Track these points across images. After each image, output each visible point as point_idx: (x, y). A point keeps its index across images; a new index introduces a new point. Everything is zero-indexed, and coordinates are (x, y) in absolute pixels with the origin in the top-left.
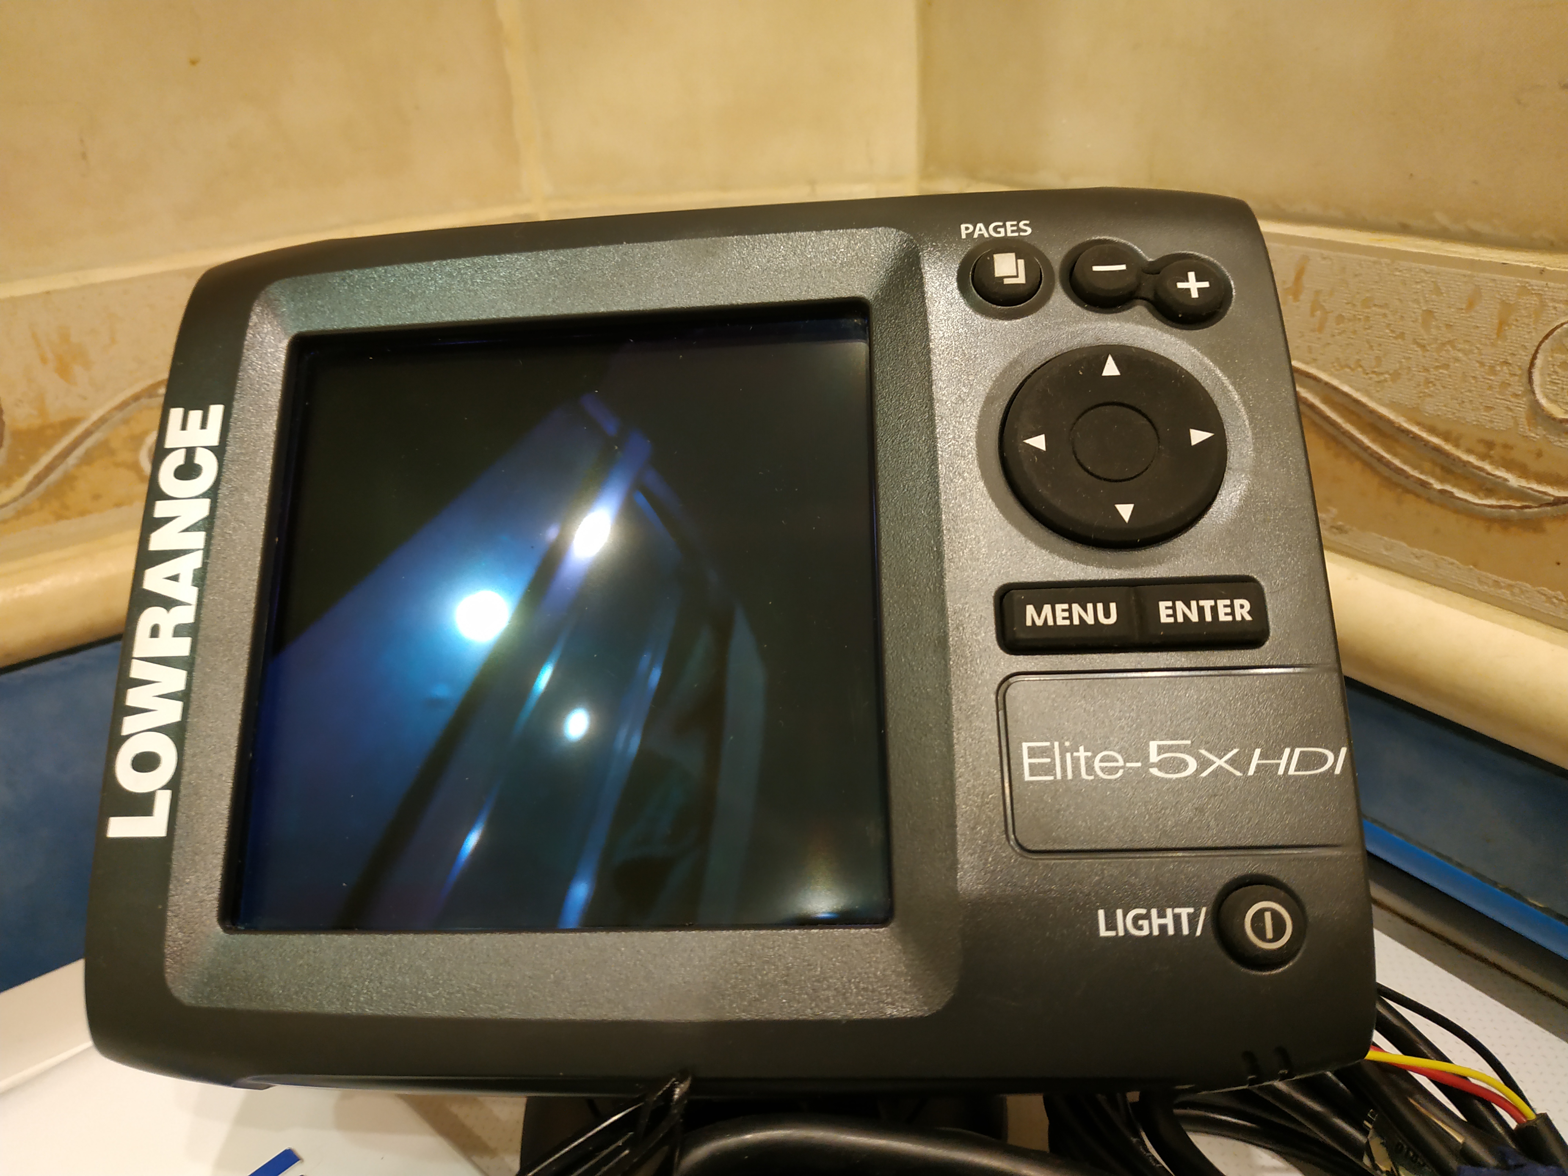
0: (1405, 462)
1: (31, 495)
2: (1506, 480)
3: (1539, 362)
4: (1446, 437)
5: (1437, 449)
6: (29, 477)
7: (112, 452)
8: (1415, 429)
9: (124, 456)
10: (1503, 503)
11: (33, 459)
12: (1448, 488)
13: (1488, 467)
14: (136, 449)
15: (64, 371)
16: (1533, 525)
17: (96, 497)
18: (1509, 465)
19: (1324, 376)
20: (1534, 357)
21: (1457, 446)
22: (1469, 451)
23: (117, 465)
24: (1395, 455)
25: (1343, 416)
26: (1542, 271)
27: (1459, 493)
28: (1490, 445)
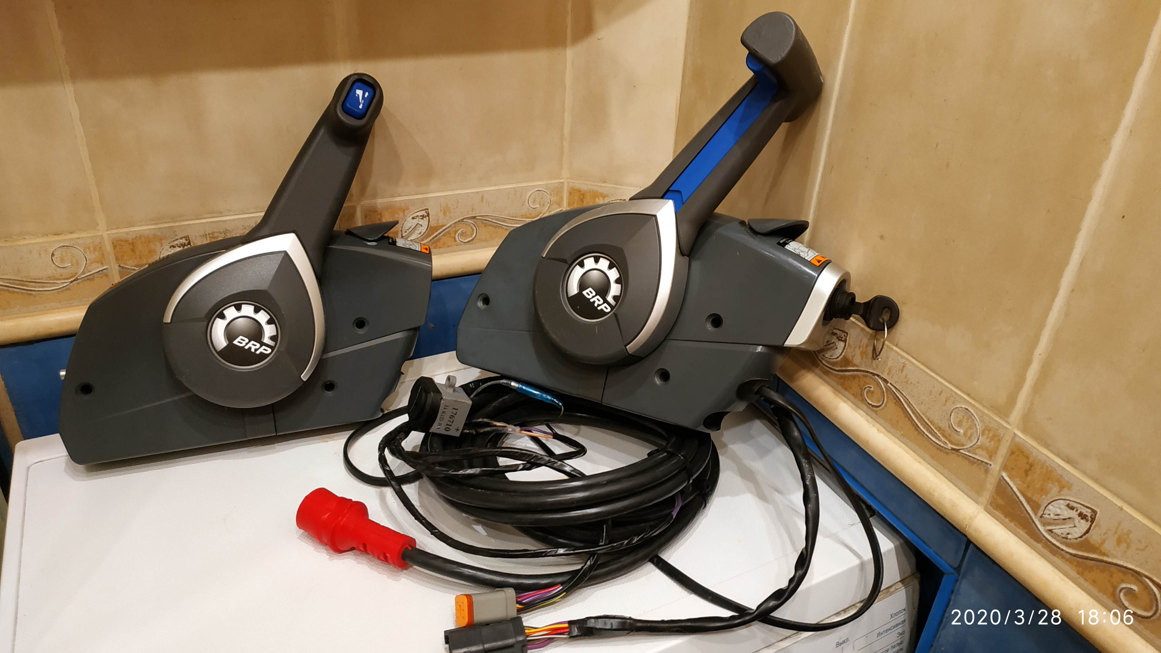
1: (431, 242)
6: (431, 238)
7: (451, 234)
9: (453, 235)
11: (433, 234)
14: (455, 234)
15: (445, 214)
17: (444, 244)
23: (450, 237)
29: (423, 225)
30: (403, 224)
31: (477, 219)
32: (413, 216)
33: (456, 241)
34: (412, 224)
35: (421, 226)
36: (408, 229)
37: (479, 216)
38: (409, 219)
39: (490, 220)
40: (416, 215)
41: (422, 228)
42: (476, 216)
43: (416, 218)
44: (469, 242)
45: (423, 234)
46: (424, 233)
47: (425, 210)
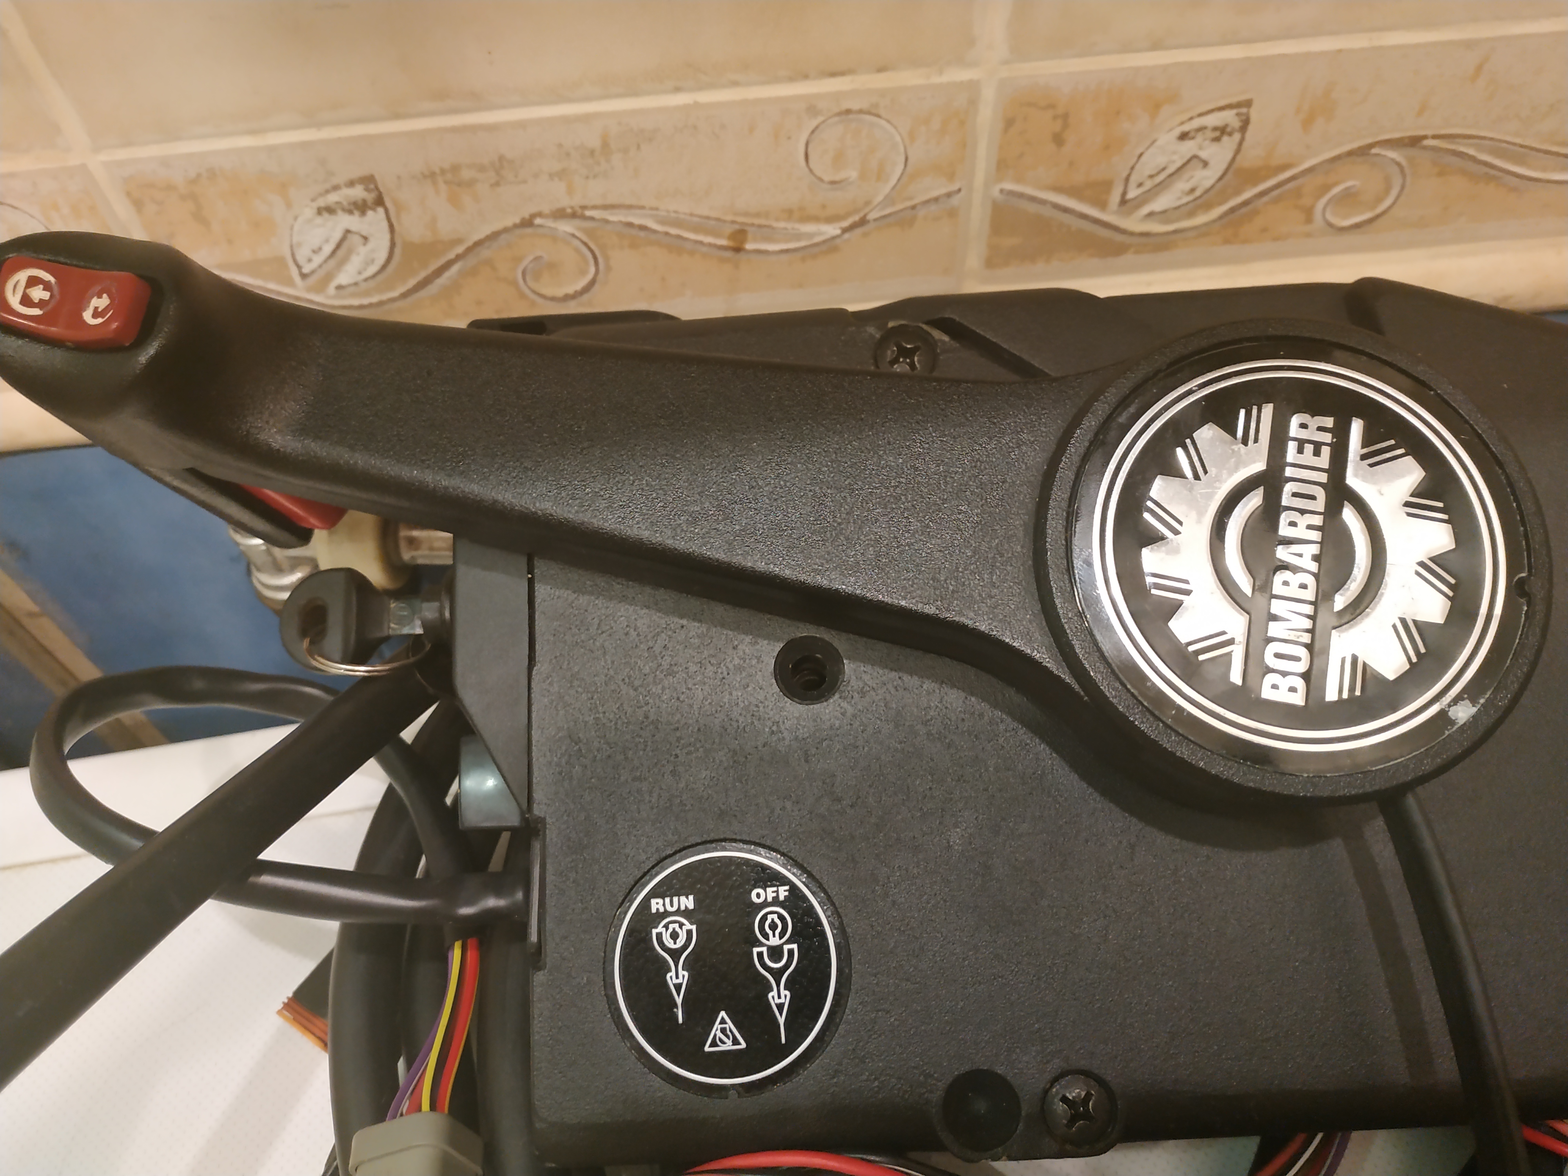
29: (1212, 163)
30: (1141, 155)
31: (1425, 148)
32: (1186, 128)
33: (1309, 219)
34: (1175, 157)
35: (1205, 164)
36: (1151, 177)
37: (1435, 137)
38: (1167, 139)
39: (1471, 152)
40: (1197, 123)
41: (1206, 173)
42: (1425, 137)
43: (1193, 138)
44: (1357, 226)
45: (1200, 197)
46: (1207, 191)
47: (1238, 105)
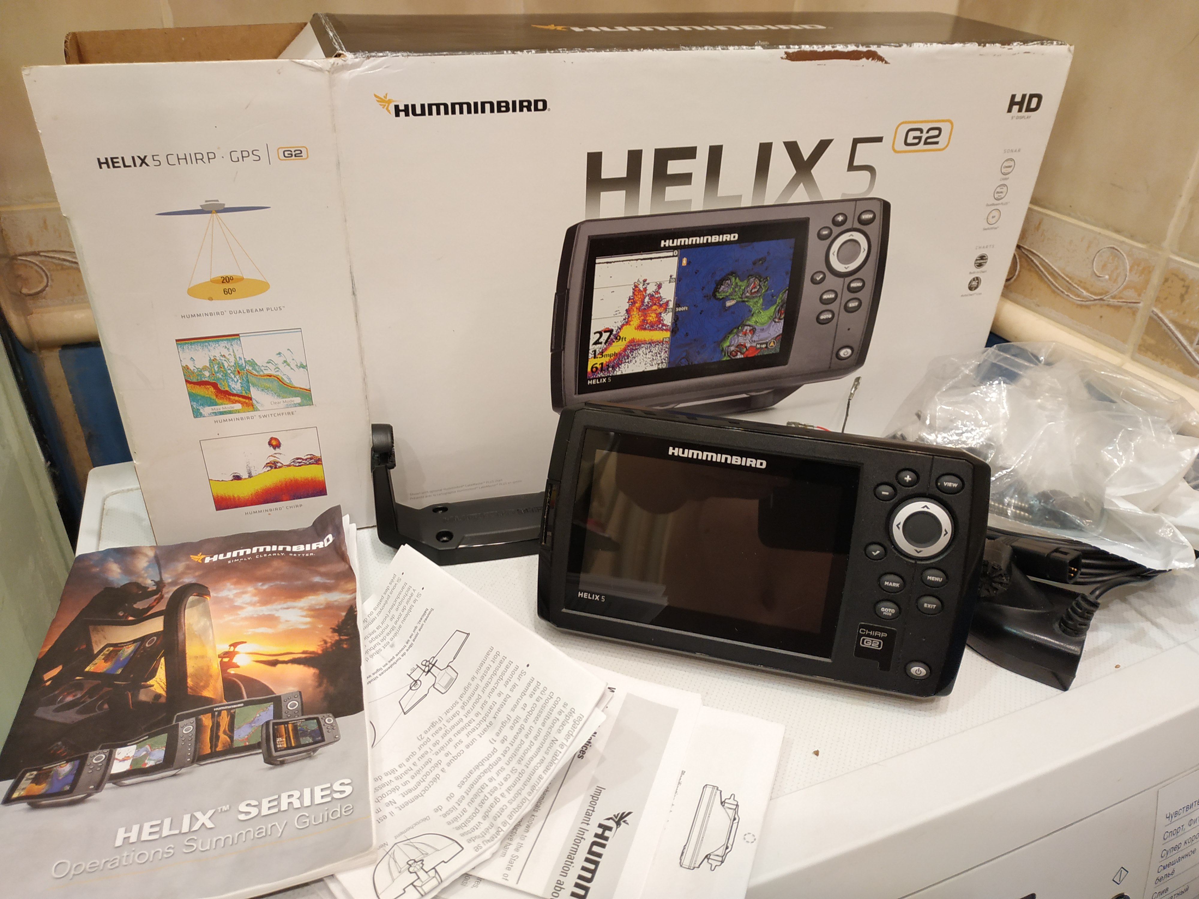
0: (1059, 285)
2: (1083, 292)
3: (1095, 259)
4: (1070, 278)
5: (1068, 282)
8: (1063, 275)
10: (1081, 299)
12: (1069, 294)
13: (1079, 289)
16: (1088, 307)
18: (1085, 289)
19: (1041, 256)
20: (1095, 257)
21: (1073, 282)
22: (1075, 283)
24: (1057, 283)
25: (1044, 269)
26: (1100, 233)
27: (1071, 296)
28: (1081, 282)
